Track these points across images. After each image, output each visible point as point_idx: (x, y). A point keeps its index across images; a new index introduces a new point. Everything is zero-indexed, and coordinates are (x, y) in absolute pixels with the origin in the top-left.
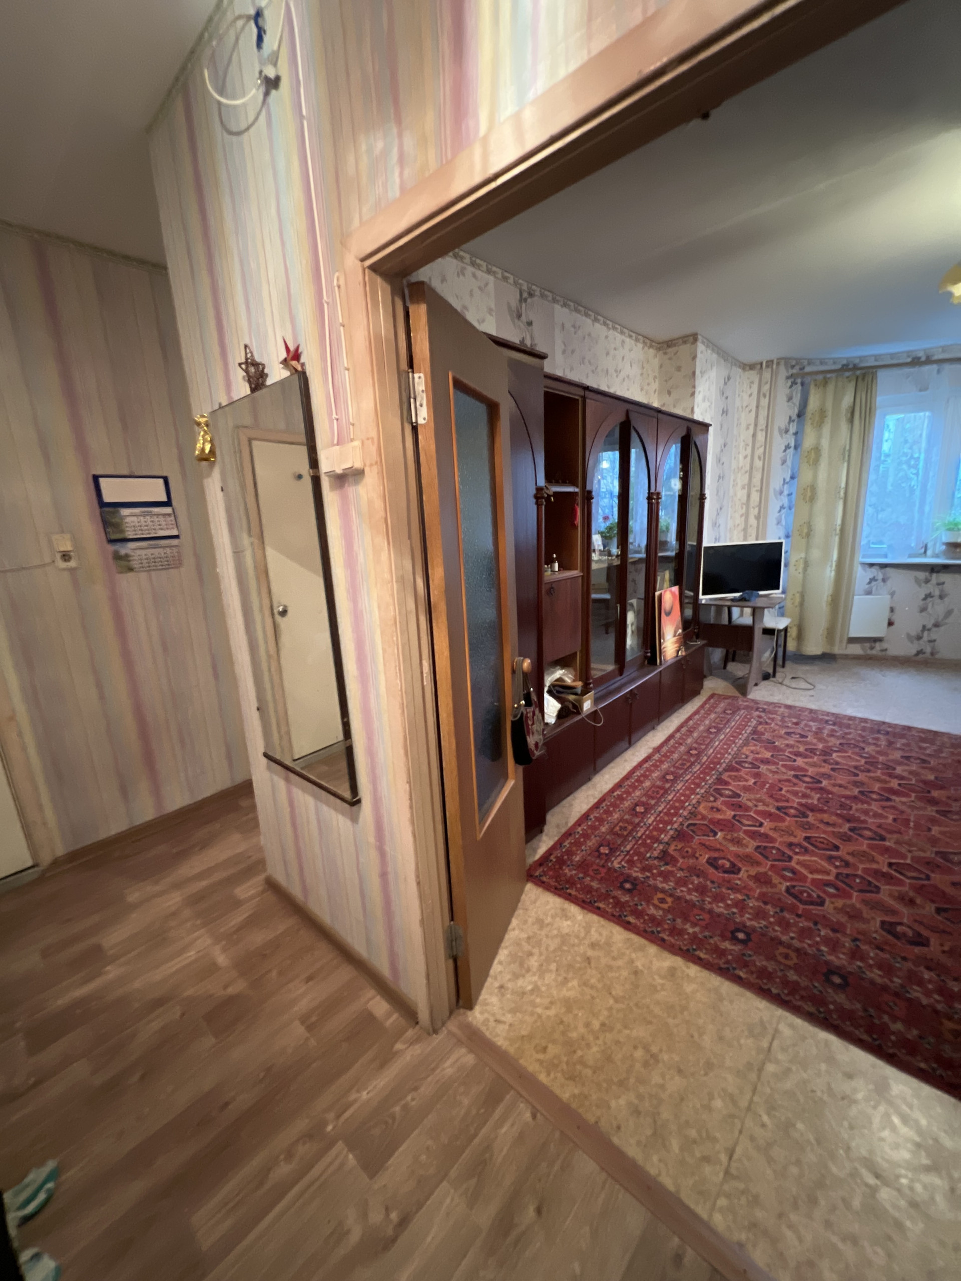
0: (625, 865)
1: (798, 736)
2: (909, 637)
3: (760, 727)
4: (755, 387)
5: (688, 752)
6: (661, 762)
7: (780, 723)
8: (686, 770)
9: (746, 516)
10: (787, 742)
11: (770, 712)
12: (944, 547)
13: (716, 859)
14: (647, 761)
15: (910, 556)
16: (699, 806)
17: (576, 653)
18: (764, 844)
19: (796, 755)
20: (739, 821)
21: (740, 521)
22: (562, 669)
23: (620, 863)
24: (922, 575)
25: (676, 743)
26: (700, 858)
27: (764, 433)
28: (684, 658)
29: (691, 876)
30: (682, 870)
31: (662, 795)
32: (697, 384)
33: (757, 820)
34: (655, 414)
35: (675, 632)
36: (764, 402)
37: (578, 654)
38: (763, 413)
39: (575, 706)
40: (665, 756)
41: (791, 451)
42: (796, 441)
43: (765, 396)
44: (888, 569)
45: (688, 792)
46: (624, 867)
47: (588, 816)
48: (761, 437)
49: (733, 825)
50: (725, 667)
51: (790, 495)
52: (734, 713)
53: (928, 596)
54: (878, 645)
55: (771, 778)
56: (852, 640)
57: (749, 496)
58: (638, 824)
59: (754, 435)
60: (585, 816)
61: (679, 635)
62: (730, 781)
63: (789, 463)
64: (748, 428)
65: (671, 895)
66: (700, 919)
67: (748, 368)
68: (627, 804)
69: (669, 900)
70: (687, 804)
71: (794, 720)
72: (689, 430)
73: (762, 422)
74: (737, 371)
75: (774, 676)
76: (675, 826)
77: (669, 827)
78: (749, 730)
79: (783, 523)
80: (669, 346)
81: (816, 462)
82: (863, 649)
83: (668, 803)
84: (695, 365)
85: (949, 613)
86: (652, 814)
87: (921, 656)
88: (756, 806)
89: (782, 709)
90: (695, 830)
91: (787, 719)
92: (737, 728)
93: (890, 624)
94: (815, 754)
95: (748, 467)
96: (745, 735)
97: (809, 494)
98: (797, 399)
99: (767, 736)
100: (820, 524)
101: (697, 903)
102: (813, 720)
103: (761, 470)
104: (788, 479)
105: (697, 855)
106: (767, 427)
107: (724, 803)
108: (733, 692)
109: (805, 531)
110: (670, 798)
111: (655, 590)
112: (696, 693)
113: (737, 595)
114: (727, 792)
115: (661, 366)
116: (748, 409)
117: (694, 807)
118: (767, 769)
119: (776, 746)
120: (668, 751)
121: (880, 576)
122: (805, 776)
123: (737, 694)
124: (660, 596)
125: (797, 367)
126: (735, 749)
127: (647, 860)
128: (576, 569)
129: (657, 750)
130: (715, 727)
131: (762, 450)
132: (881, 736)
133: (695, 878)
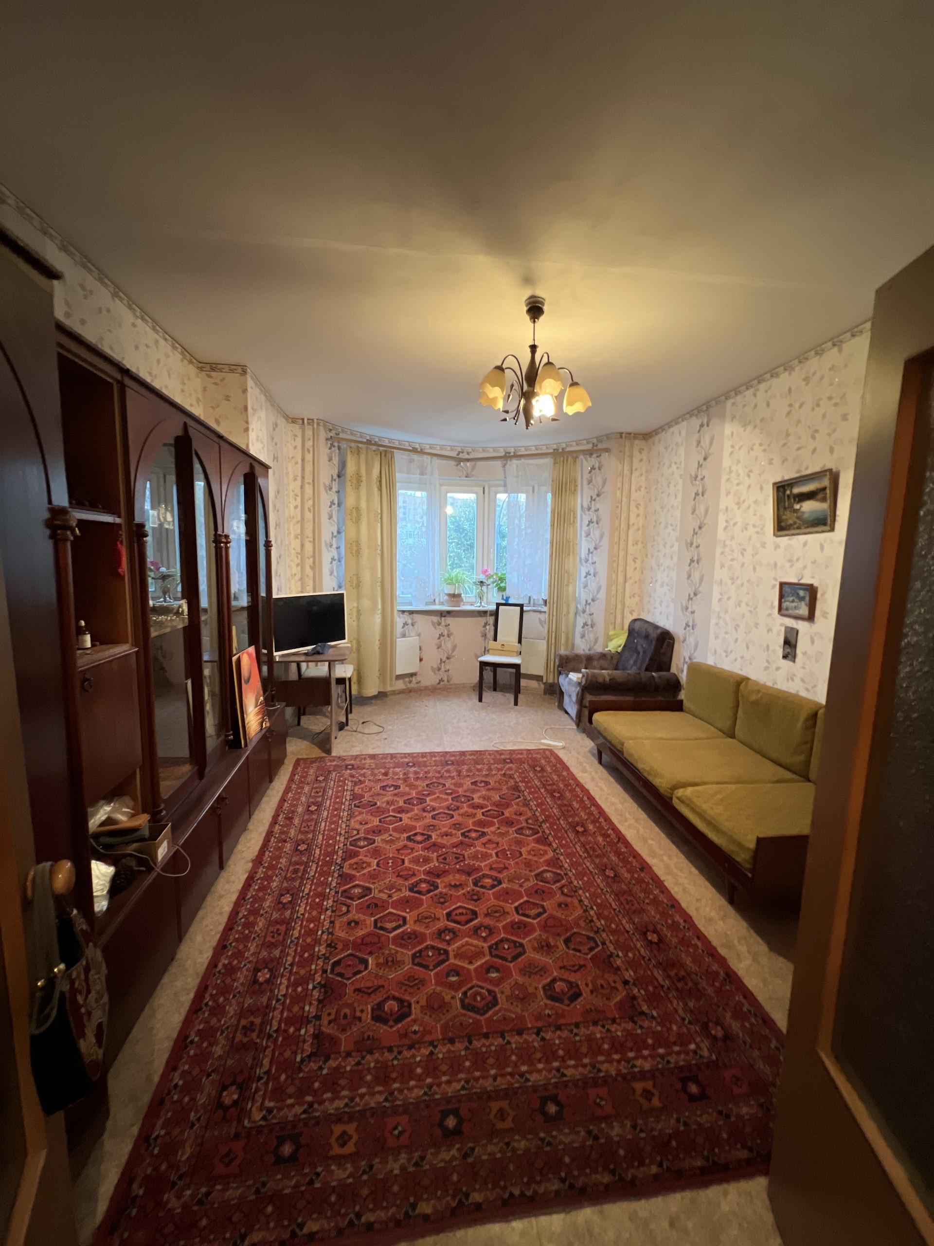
0: (272, 1104)
1: (392, 789)
2: (433, 669)
3: (356, 788)
4: (299, 440)
5: (297, 850)
6: (269, 878)
7: (372, 778)
8: (302, 878)
9: (302, 565)
10: (386, 799)
11: (359, 768)
12: (446, 597)
13: (380, 1006)
14: (250, 886)
15: (427, 604)
16: (333, 927)
17: (135, 772)
18: (417, 949)
19: (399, 812)
20: (382, 928)
21: (296, 570)
22: (109, 803)
23: (261, 1108)
24: (435, 619)
25: (278, 842)
26: (363, 1018)
27: (311, 486)
28: (269, 730)
29: (363, 1058)
30: (348, 1054)
31: (286, 934)
32: (250, 420)
33: (399, 915)
34: (216, 439)
35: (257, 700)
36: (309, 457)
37: (138, 770)
38: (309, 468)
39: (141, 862)
40: (271, 867)
41: (335, 507)
42: (339, 499)
43: (309, 451)
44: (415, 615)
45: (314, 913)
46: (270, 1111)
47: (187, 1037)
48: (309, 490)
49: (379, 937)
50: (299, 724)
51: (338, 548)
52: (326, 779)
53: (441, 635)
54: (414, 679)
55: (390, 851)
56: (399, 677)
57: (302, 546)
58: (268, 1006)
59: (302, 487)
60: (181, 1043)
61: (261, 704)
62: (354, 872)
63: (335, 518)
64: (295, 480)
65: (351, 1118)
66: (401, 1133)
67: (290, 420)
68: (242, 976)
69: (351, 1128)
70: (320, 933)
71: (383, 771)
72: (252, 467)
73: (309, 478)
74: (281, 421)
75: (347, 725)
76: (318, 978)
77: (310, 987)
78: (348, 796)
79: (335, 573)
80: (213, 370)
81: (358, 521)
82: (404, 683)
83: (297, 945)
84: (246, 400)
85: (454, 648)
86: (283, 976)
87: (442, 683)
88: (390, 896)
89: (368, 761)
90: (342, 971)
91: (376, 771)
92: (336, 798)
93: (421, 660)
94: (413, 805)
95: (299, 518)
96: (347, 803)
97: (355, 549)
98: (336, 460)
99: (367, 797)
100: (366, 577)
101: (387, 1104)
102: (397, 765)
103: (312, 522)
104: (335, 534)
105: (358, 1014)
106: (313, 481)
107: (360, 909)
108: (317, 752)
109: (355, 582)
110: (296, 933)
111: (231, 655)
112: (280, 762)
113: (310, 648)
114: (357, 890)
115: (205, 389)
116: (293, 461)
117: (329, 933)
118: (382, 840)
119: (378, 808)
120: (272, 858)
121: (410, 622)
122: (416, 834)
123: (324, 755)
124: (239, 661)
125: (334, 432)
126: (344, 826)
127: (300, 1070)
128: (125, 642)
129: (258, 861)
130: (313, 803)
131: (311, 502)
132: (449, 767)
133: (368, 1057)
